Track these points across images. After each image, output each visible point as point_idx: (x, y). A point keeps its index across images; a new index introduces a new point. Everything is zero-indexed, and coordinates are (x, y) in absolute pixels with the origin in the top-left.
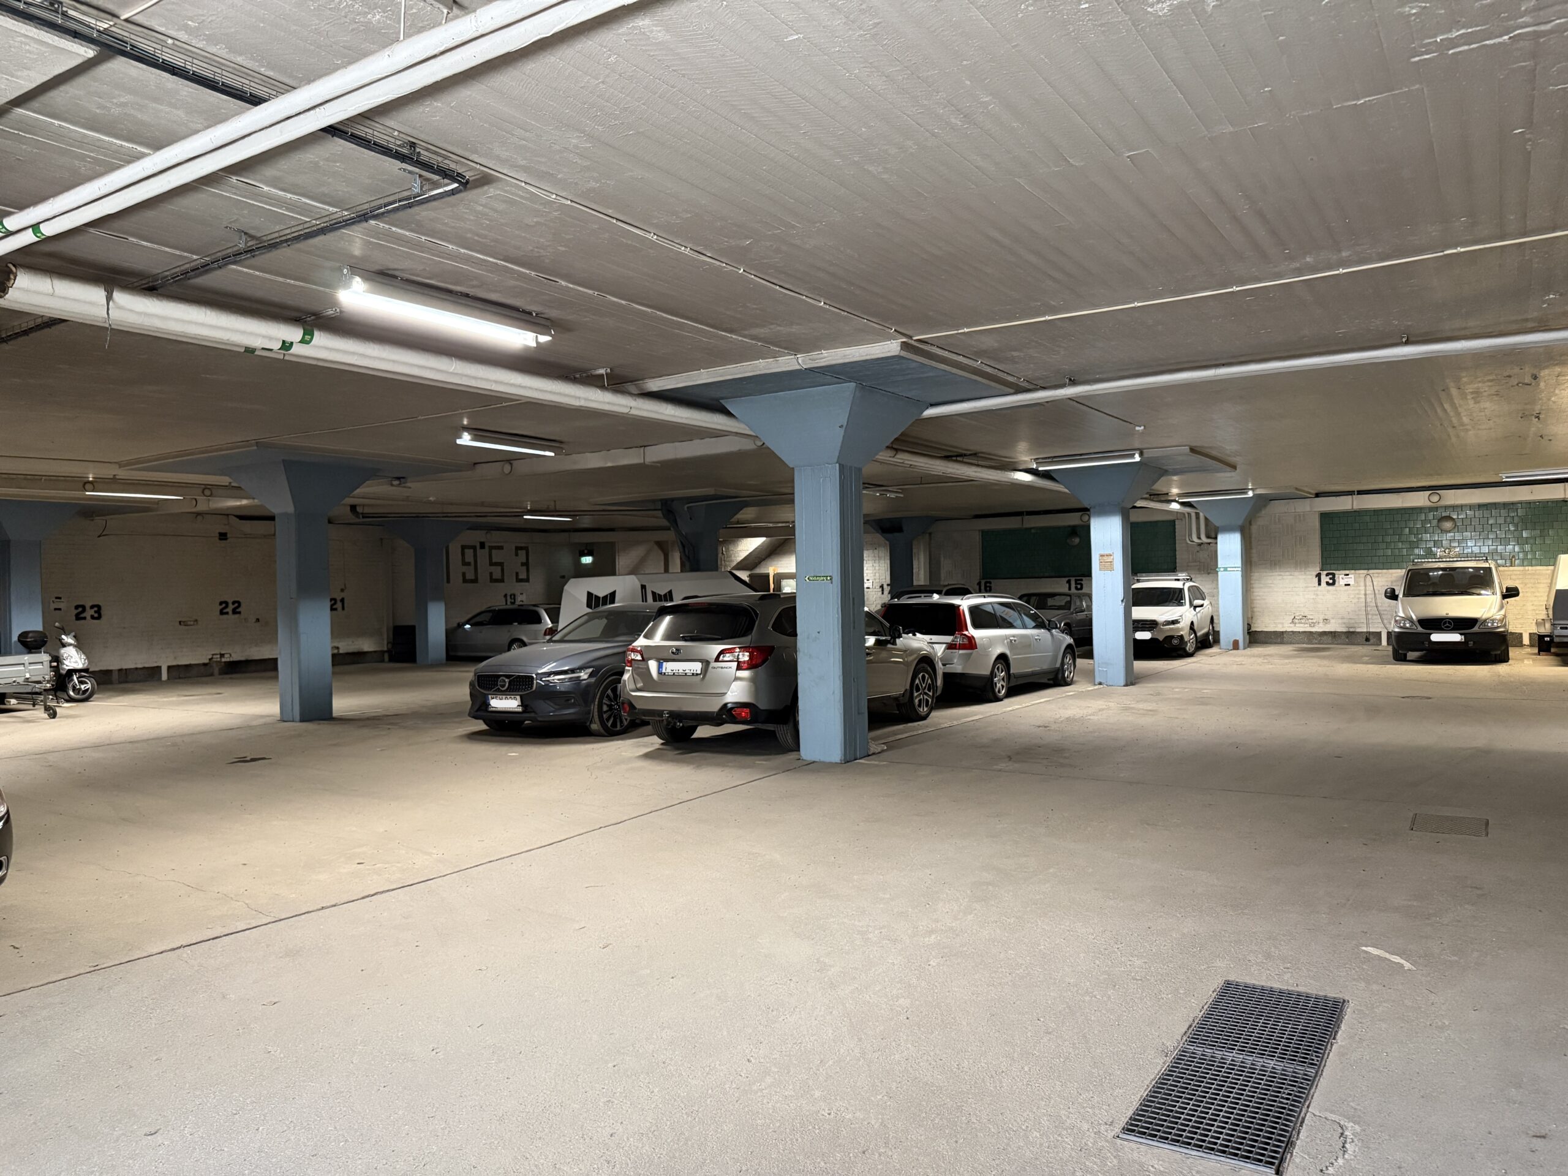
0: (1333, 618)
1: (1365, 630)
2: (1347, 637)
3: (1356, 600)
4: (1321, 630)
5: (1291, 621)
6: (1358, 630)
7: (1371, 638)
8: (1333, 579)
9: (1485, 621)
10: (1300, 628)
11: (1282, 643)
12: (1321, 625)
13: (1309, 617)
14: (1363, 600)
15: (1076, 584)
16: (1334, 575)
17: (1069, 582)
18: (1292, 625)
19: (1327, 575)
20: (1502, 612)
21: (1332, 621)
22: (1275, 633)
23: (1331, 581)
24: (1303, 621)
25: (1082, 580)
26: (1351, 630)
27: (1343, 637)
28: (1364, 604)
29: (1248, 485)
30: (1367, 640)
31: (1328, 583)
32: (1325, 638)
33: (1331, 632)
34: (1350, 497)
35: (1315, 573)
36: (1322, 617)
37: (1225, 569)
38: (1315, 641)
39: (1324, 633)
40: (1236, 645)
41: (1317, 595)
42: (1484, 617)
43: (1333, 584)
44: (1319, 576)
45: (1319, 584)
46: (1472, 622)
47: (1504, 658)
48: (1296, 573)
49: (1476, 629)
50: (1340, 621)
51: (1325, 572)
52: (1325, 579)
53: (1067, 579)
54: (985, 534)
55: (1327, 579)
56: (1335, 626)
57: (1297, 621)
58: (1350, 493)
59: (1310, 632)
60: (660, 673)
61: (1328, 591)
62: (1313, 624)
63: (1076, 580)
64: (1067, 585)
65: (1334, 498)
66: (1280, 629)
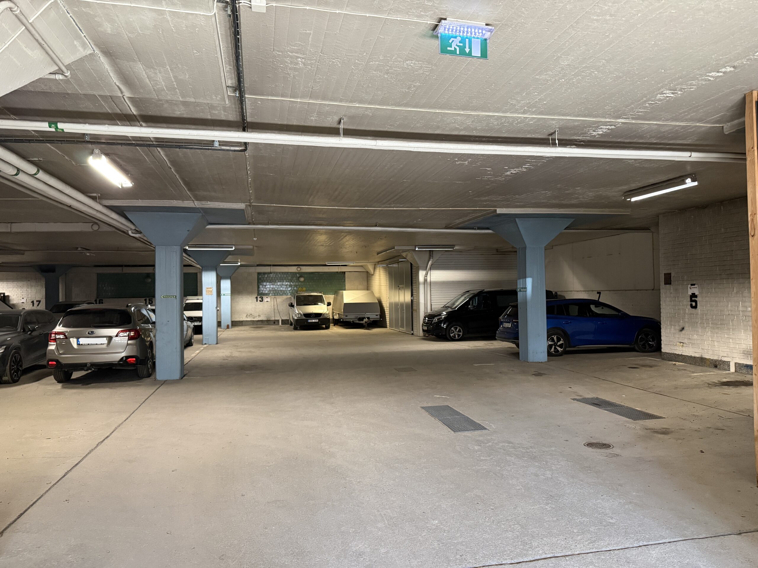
0: (262, 315)
1: (273, 319)
2: (267, 322)
3: (270, 307)
4: (257, 320)
5: (245, 316)
6: (271, 319)
7: (275, 322)
8: (262, 299)
9: (324, 314)
10: (249, 319)
11: (242, 325)
12: (257, 318)
13: (253, 314)
14: (273, 307)
15: (149, 301)
16: (262, 297)
17: (146, 300)
18: (246, 318)
19: (260, 297)
20: (328, 311)
21: (262, 316)
22: (239, 321)
23: (261, 300)
24: (250, 316)
25: (152, 299)
26: (269, 319)
27: (266, 322)
28: (273, 309)
29: (238, 260)
30: (274, 323)
31: (260, 301)
32: (258, 323)
33: (261, 321)
34: (269, 267)
35: (255, 297)
36: (258, 314)
37: (224, 295)
38: (255, 324)
39: (258, 321)
40: (228, 327)
41: (256, 305)
42: (324, 312)
43: (262, 301)
44: (257, 298)
45: (257, 301)
46: (320, 315)
47: (327, 328)
48: (248, 297)
49: (321, 317)
50: (265, 316)
51: (259, 296)
52: (259, 299)
53: (145, 298)
54: (98, 275)
55: (260, 299)
56: (262, 318)
57: (248, 316)
58: (270, 265)
59: (253, 321)
60: (78, 344)
61: (260, 304)
62: (254, 318)
63: (149, 299)
64: (145, 301)
65: (264, 267)
66: (241, 320)
